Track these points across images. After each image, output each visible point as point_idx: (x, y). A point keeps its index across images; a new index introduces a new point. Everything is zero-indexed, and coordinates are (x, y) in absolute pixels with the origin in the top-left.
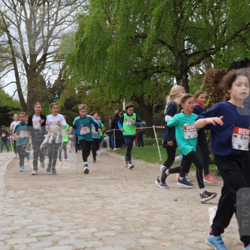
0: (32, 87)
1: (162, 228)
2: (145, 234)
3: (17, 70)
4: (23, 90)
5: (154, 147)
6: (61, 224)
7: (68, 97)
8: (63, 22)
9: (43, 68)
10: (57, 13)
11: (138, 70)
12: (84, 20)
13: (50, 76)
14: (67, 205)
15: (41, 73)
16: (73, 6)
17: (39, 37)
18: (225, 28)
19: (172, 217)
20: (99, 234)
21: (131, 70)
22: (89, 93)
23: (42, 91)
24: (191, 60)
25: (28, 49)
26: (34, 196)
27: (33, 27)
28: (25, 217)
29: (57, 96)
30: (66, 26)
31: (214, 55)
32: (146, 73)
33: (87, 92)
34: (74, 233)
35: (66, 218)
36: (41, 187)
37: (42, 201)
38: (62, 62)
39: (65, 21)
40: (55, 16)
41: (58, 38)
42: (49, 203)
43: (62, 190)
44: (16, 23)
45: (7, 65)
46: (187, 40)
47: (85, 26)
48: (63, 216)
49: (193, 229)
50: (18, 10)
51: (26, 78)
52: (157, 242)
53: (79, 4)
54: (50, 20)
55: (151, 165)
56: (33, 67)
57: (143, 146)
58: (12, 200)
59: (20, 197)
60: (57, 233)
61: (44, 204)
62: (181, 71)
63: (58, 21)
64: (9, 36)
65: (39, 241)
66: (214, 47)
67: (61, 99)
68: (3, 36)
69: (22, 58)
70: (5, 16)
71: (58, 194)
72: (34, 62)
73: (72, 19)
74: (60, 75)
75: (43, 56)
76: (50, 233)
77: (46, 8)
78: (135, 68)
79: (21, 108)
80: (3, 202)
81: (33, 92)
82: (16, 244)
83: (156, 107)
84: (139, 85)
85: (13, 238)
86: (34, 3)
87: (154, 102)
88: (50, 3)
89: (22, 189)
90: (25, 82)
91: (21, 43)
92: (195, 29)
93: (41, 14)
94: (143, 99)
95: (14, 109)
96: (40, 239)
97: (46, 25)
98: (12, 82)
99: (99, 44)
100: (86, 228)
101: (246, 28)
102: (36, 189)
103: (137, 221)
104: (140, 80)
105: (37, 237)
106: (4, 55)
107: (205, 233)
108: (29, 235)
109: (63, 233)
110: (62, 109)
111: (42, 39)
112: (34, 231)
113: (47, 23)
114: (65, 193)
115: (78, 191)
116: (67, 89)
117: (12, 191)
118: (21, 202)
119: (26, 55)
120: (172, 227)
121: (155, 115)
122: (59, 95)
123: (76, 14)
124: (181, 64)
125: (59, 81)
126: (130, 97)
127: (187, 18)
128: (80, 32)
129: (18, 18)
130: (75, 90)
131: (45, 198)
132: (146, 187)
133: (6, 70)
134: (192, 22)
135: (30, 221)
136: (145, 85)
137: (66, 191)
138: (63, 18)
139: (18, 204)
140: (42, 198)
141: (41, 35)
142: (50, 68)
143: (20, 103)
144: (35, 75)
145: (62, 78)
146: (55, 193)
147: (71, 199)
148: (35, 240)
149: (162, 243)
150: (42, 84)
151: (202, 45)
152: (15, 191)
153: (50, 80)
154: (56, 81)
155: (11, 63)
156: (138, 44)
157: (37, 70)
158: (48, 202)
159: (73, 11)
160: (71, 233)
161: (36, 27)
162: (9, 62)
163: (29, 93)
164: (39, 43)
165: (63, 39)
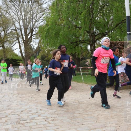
0: (27, 50)
1: (83, 110)
2: (76, 112)
3: (20, 43)
4: (22, 52)
5: (81, 76)
6: (41, 108)
7: (42, 54)
8: (39, 20)
9: (31, 42)
10: (36, 16)
11: (73, 42)
12: (48, 19)
13: (34, 45)
14: (43, 101)
15: (30, 44)
16: (44, 12)
17: (29, 27)
18: (112, 23)
19: (87, 105)
20: (57, 112)
21: (70, 42)
23: (31, 52)
24: (97, 38)
25: (24, 33)
26: (29, 97)
27: (26, 23)
28: (26, 105)
29: (37, 54)
30: (40, 22)
31: (107, 35)
32: (77, 43)
33: (51, 52)
34: (47, 112)
35: (43, 106)
36: (32, 93)
37: (33, 99)
38: (39, 39)
39: (40, 20)
40: (35, 17)
41: (37, 28)
42: (36, 100)
44: (18, 21)
45: (15, 40)
46: (95, 28)
47: (49, 22)
48: (42, 105)
49: (96, 110)
50: (19, 15)
51: (24, 46)
52: (81, 115)
53: (46, 12)
54: (33, 19)
55: (79, 84)
56: (26, 41)
57: (75, 76)
58: (21, 99)
60: (39, 112)
61: (33, 100)
62: (92, 42)
63: (37, 20)
64: (15, 27)
65: (32, 115)
66: (107, 31)
67: (39, 55)
68: (13, 27)
70: (13, 17)
72: (27, 39)
73: (43, 19)
74: (39, 45)
75: (31, 36)
76: (37, 112)
77: (31, 14)
78: (71, 41)
79: (22, 60)
80: (17, 99)
81: (27, 52)
82: (23, 116)
83: (81, 59)
84: (74, 49)
85: (22, 114)
86: (26, 11)
87: (81, 56)
88: (33, 11)
89: (24, 94)
90: (23, 48)
91: (21, 30)
92: (99, 23)
93: (29, 17)
94: (75, 55)
95: (19, 60)
96: (33, 114)
97: (31, 22)
98: (18, 48)
99: (55, 30)
100: (52, 110)
101: (121, 23)
103: (73, 107)
104: (74, 47)
105: (31, 113)
106: (14, 36)
107: (101, 111)
108: (28, 112)
109: (42, 112)
112: (30, 111)
113: (32, 21)
114: (42, 96)
116: (42, 51)
117: (20, 95)
118: (24, 99)
119: (23, 36)
120: (88, 109)
121: (81, 62)
122: (38, 53)
123: (45, 16)
124: (92, 39)
127: (95, 18)
128: (47, 25)
129: (19, 19)
130: (45, 51)
132: (77, 93)
133: (15, 43)
134: (97, 20)
135: (28, 107)
136: (76, 49)
138: (39, 18)
139: (23, 100)
141: (29, 26)
142: (34, 42)
143: (21, 58)
144: (27, 45)
145: (39, 46)
146: (38, 96)
148: (31, 114)
149: (83, 116)
150: (31, 49)
151: (101, 30)
153: (34, 47)
154: (37, 47)
156: (73, 30)
157: (28, 43)
159: (44, 15)
160: (46, 112)
161: (27, 23)
162: (16, 39)
163: (25, 53)
164: (29, 30)
165: (39, 28)
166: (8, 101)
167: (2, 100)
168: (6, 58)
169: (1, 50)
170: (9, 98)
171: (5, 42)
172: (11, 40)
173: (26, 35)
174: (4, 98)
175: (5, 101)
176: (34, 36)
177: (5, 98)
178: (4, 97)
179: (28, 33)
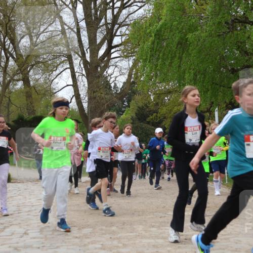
0: (94, 92)
3: (74, 69)
4: (82, 96)
7: (140, 104)
8: (132, 3)
9: (107, 66)
11: (235, 67)
13: (116, 77)
14: (148, 250)
15: (105, 73)
17: (101, 24)
21: (225, 67)
22: (169, 100)
23: (106, 96)
25: (88, 41)
26: (104, 236)
27: (93, 11)
29: (126, 103)
30: (136, 8)
33: (166, 98)
36: (112, 224)
38: (132, 58)
39: (135, 2)
41: (125, 25)
42: (125, 246)
43: (140, 228)
44: (70, 6)
45: (62, 62)
47: (163, 8)
51: (86, 80)
56: (94, 65)
58: (77, 240)
59: (86, 236)
61: (118, 247)
63: (125, 1)
64: (63, 23)
67: (131, 107)
69: (80, 53)
71: (135, 234)
72: (96, 58)
74: (130, 76)
75: (106, 50)
78: (231, 65)
79: (81, 120)
80: (65, 243)
81: (95, 98)
89: (88, 226)
90: (84, 86)
91: (78, 33)
97: (109, 8)
98: (68, 85)
99: (180, 32)
102: (106, 226)
110: (133, 121)
111: (105, 27)
113: (111, 4)
114: (143, 233)
115: (161, 231)
116: (139, 94)
118: (89, 243)
119: (85, 49)
122: (129, 101)
125: (129, 84)
126: (225, 106)
128: (156, 17)
130: (150, 95)
131: (119, 239)
137: (146, 231)
139: (85, 245)
140: (114, 239)
141: (103, 21)
142: (116, 66)
143: (78, 114)
144: (97, 75)
145: (132, 80)
146: (131, 232)
147: (152, 241)
150: (106, 87)
152: (79, 229)
153: (116, 82)
154: (124, 83)
155: (66, 60)
156: (235, 32)
157: (99, 70)
158: (123, 244)
161: (96, 12)
162: (63, 59)
163: (90, 99)
164: (101, 32)
165: (133, 27)
166: (39, 248)
167: (19, 245)
168: (35, 114)
169: (20, 91)
170: (42, 238)
171: (32, 66)
172: (50, 62)
173: (94, 47)
174: (25, 236)
175: (31, 247)
176: (117, 49)
177: (31, 238)
178: (26, 233)
179: (98, 41)
